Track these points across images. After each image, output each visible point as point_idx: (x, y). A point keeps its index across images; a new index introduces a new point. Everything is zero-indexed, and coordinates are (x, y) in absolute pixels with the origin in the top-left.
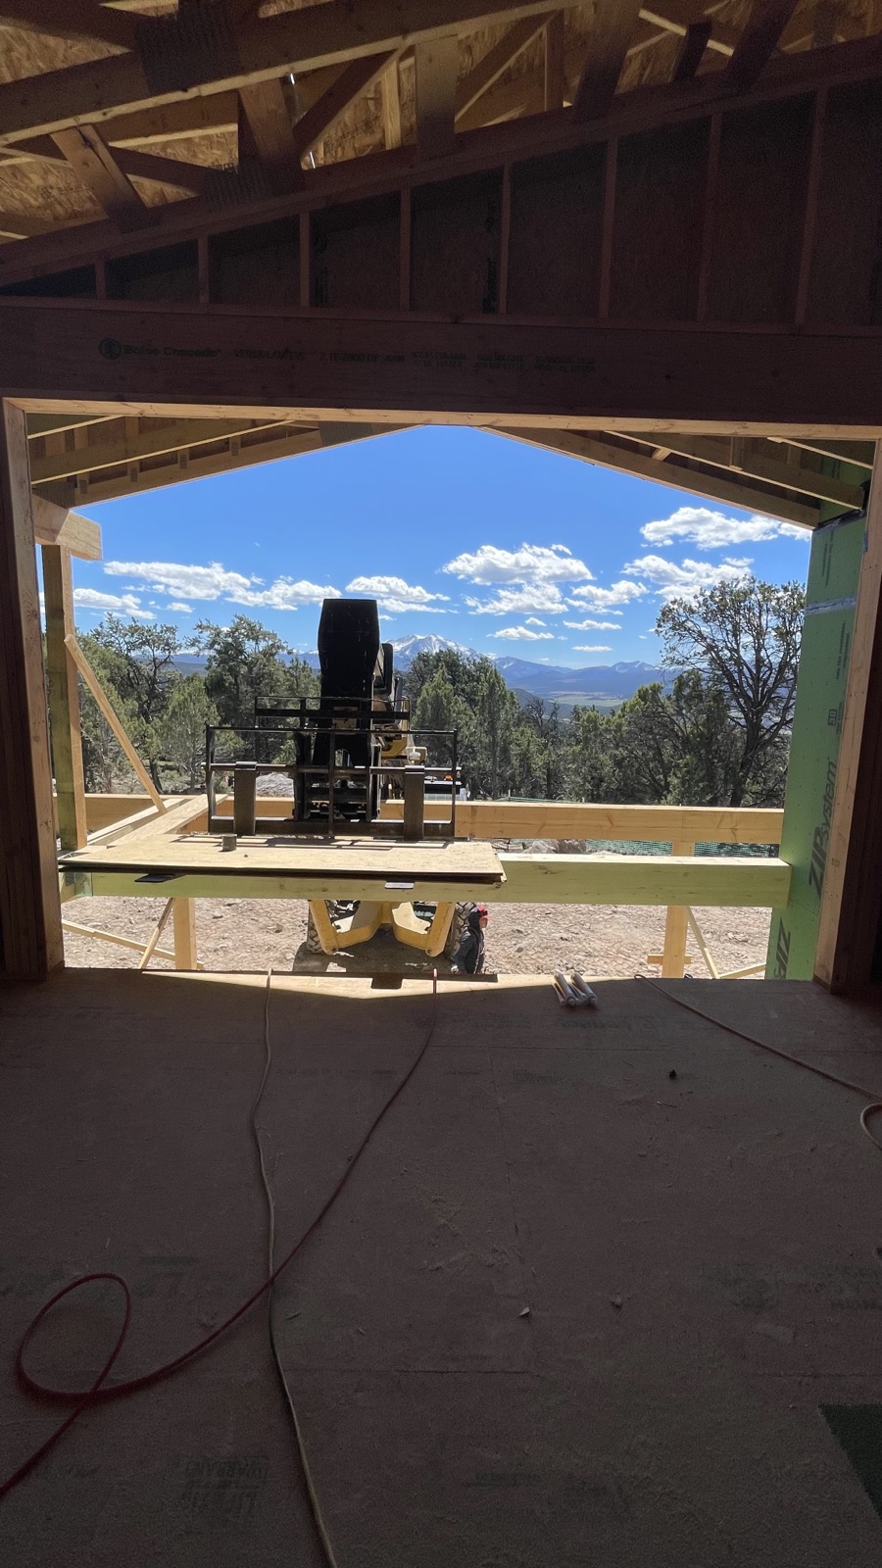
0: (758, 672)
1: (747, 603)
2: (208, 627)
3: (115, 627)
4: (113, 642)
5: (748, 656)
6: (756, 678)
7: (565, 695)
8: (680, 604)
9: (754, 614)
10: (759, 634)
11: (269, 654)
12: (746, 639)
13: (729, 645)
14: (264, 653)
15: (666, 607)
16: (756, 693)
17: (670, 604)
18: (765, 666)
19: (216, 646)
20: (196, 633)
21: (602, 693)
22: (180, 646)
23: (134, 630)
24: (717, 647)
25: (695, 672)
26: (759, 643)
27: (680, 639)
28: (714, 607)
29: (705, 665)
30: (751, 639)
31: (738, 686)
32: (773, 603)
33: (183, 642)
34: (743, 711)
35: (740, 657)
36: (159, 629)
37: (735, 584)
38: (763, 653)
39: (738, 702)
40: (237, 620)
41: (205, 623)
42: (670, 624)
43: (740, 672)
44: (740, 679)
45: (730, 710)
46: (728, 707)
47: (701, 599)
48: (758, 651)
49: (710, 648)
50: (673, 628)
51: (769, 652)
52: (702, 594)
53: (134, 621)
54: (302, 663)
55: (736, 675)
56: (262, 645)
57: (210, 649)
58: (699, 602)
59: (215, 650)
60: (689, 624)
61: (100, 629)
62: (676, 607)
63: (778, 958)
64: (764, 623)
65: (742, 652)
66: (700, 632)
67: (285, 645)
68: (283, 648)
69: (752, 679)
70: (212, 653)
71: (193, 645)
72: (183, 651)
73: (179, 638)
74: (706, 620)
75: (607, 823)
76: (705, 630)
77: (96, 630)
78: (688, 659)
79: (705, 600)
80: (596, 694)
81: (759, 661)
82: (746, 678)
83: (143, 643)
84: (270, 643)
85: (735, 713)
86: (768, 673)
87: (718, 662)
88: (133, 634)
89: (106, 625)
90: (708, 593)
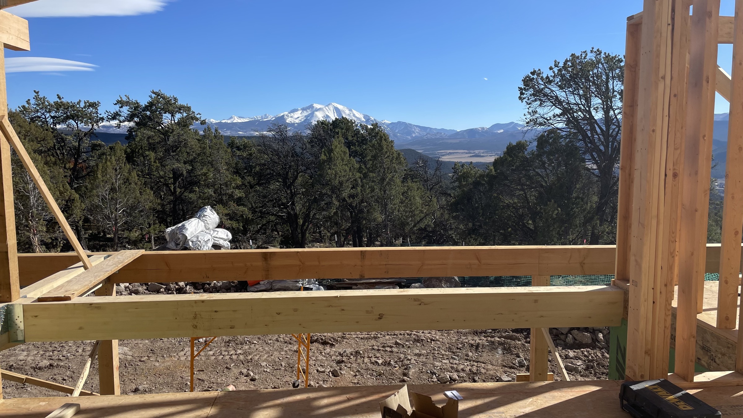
0: (608, 127)
1: (595, 71)
2: (127, 102)
3: (41, 102)
4: (40, 117)
5: (598, 115)
6: (605, 134)
7: (450, 153)
8: (538, 75)
9: (602, 80)
10: (607, 97)
11: (183, 124)
12: (596, 101)
13: (583, 108)
14: (178, 124)
15: (527, 77)
16: (606, 147)
17: (530, 75)
18: (614, 125)
19: (136, 119)
20: (117, 108)
21: (482, 151)
22: (102, 119)
23: (58, 106)
24: (572, 109)
25: (554, 131)
26: (607, 104)
27: (541, 104)
28: (568, 76)
29: (561, 125)
30: (600, 101)
31: (590, 143)
32: (617, 71)
33: (105, 116)
34: (596, 163)
35: (592, 117)
36: (82, 105)
37: (583, 56)
38: (611, 113)
39: (592, 156)
40: (153, 96)
41: (124, 99)
42: (531, 91)
43: (593, 130)
44: (593, 136)
45: (585, 162)
46: (584, 161)
47: (556, 70)
48: (606, 112)
49: (565, 111)
50: (534, 95)
51: (616, 112)
52: (556, 66)
53: (59, 98)
54: (213, 131)
55: (589, 134)
56: (178, 116)
57: (129, 121)
58: (554, 72)
59: (135, 122)
60: (547, 90)
61: (27, 106)
62: (535, 76)
63: (618, 370)
64: (611, 87)
65: (593, 112)
66: (557, 97)
67: (198, 116)
68: (197, 119)
69: (603, 135)
70: (132, 124)
71: (114, 118)
72: (105, 123)
73: (102, 111)
74: (561, 87)
75: (476, 262)
76: (561, 95)
77: (24, 107)
78: (548, 120)
79: (560, 70)
80: (477, 152)
81: (608, 120)
82: (598, 134)
83: (68, 118)
84: (185, 114)
85: (591, 165)
86: (617, 130)
87: (572, 122)
88: (58, 109)
89: (33, 101)
90: (561, 65)
